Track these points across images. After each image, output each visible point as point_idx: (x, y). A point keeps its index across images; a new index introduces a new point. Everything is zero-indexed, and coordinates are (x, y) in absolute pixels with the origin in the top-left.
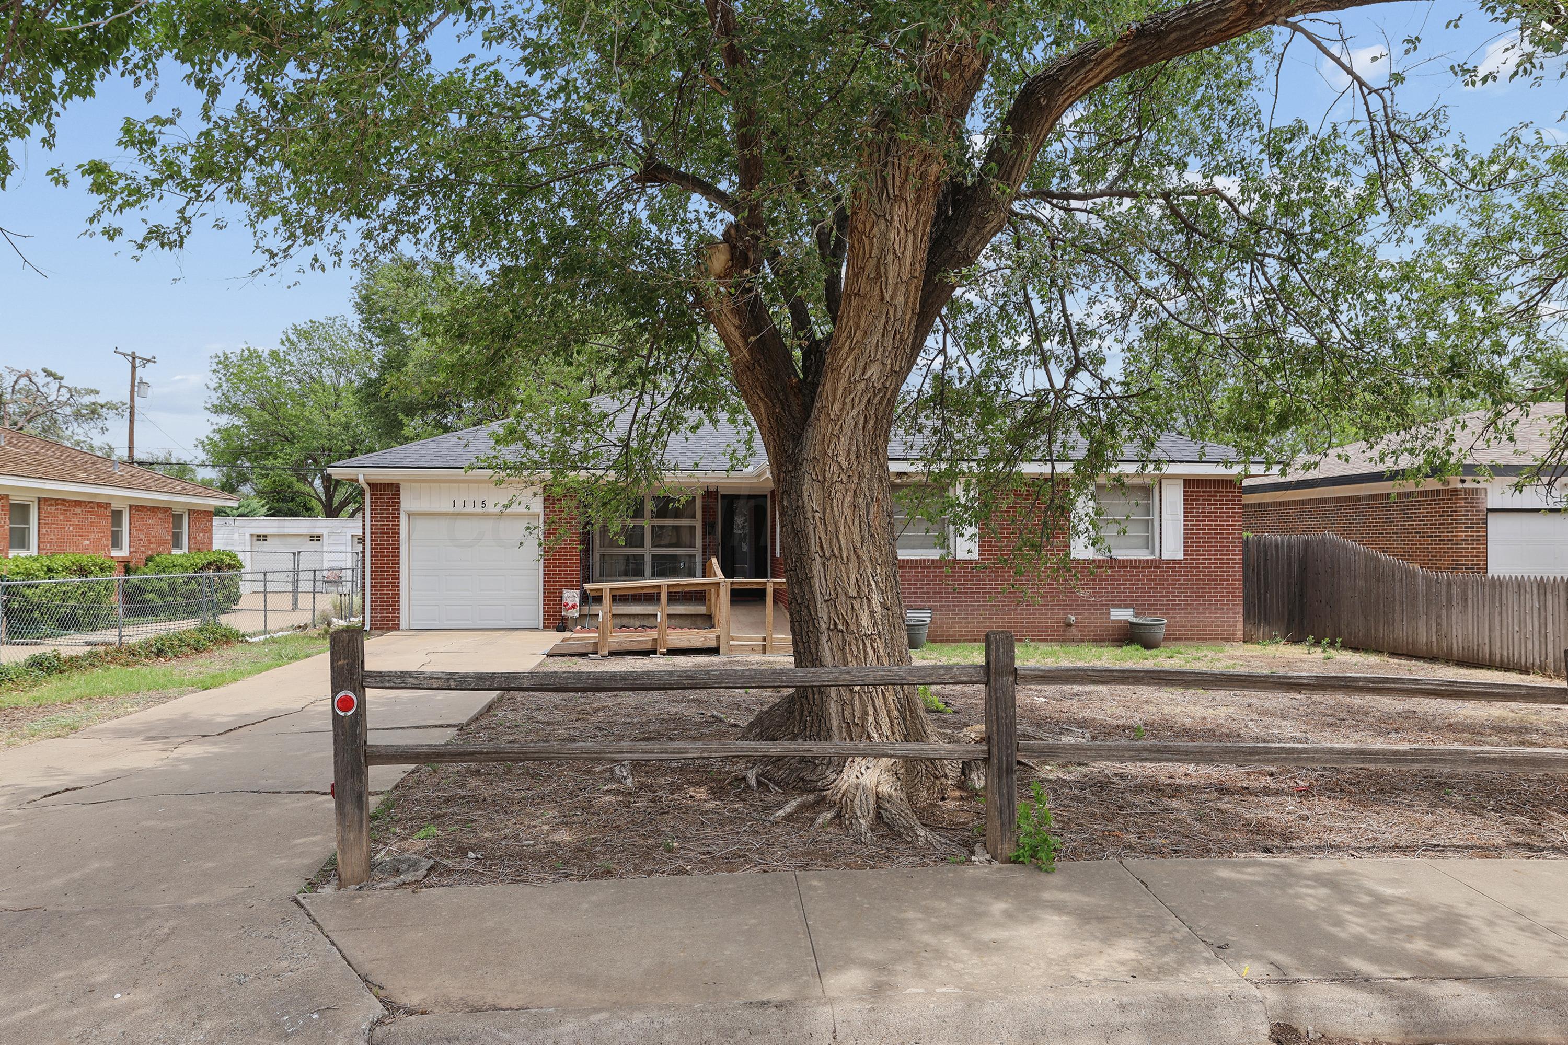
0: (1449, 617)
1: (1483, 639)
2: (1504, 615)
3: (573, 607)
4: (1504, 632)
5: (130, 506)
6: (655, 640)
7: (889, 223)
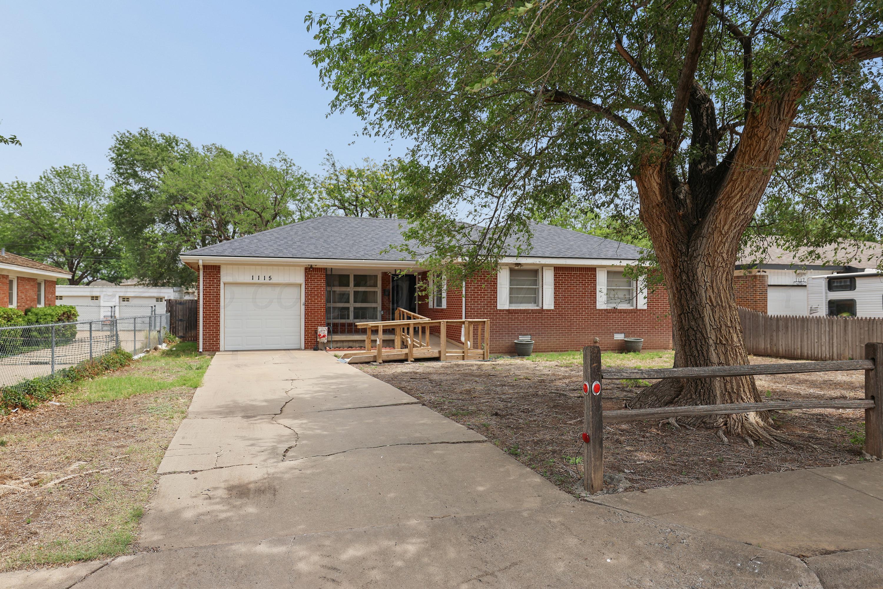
0: (777, 336)
1: (797, 346)
2: (809, 334)
3: (324, 336)
4: (809, 342)
5: (18, 277)
6: (407, 354)
7: (777, 132)
